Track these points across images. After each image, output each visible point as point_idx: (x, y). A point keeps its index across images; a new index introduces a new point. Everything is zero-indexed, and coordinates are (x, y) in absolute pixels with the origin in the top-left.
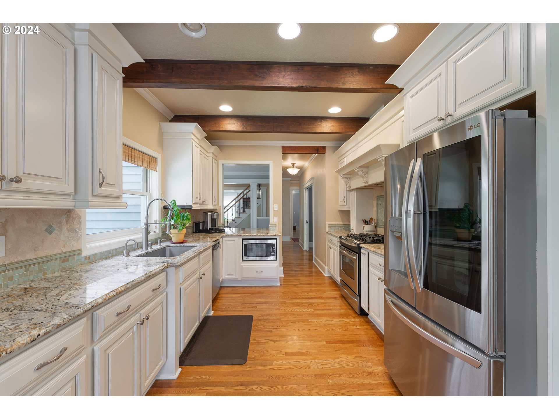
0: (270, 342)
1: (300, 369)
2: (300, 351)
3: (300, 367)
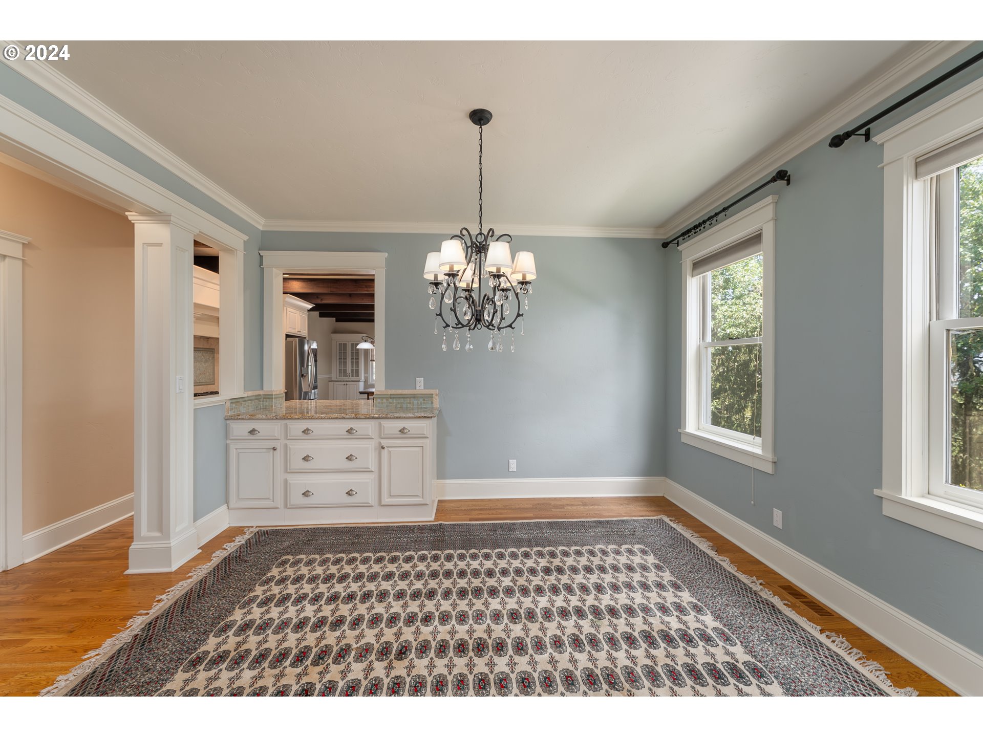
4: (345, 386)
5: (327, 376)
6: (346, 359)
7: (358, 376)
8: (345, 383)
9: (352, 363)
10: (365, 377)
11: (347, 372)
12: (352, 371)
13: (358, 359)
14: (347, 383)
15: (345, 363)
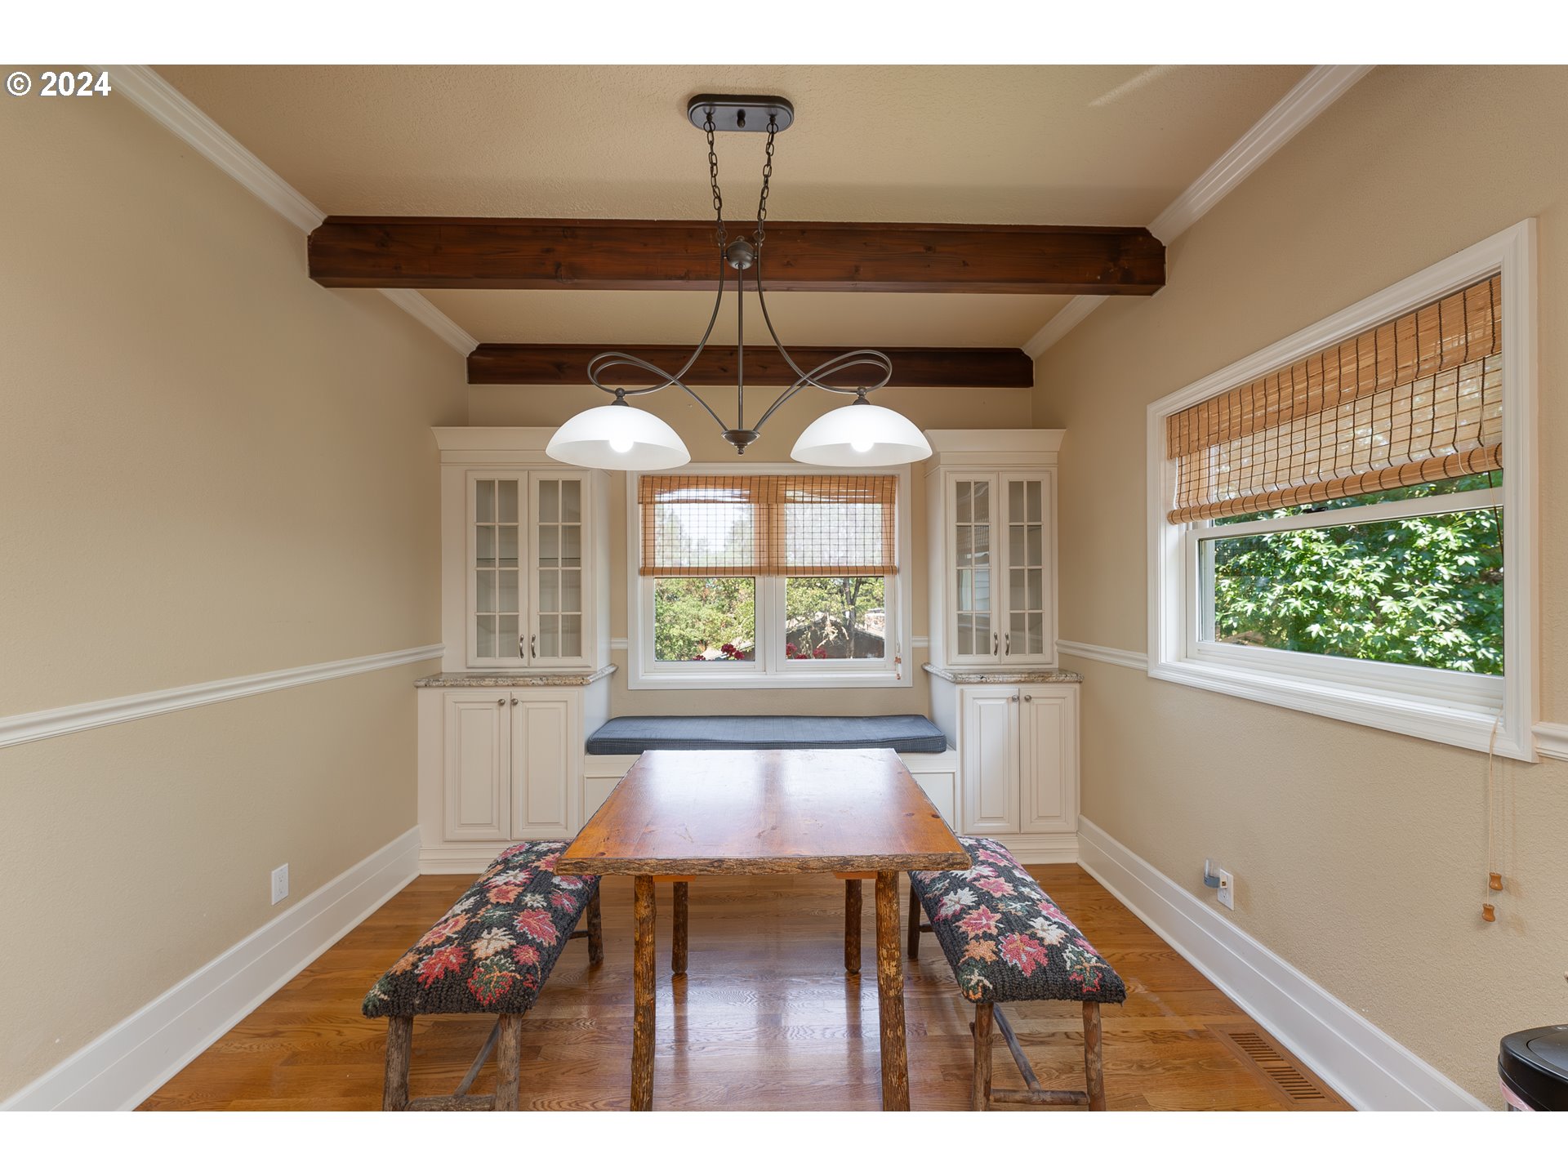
4: (506, 708)
5: (404, 657)
6: (513, 561)
7: (578, 653)
8: (505, 694)
9: (547, 583)
10: (612, 652)
11: (523, 630)
12: (547, 624)
13: (576, 560)
14: (517, 693)
15: (511, 585)
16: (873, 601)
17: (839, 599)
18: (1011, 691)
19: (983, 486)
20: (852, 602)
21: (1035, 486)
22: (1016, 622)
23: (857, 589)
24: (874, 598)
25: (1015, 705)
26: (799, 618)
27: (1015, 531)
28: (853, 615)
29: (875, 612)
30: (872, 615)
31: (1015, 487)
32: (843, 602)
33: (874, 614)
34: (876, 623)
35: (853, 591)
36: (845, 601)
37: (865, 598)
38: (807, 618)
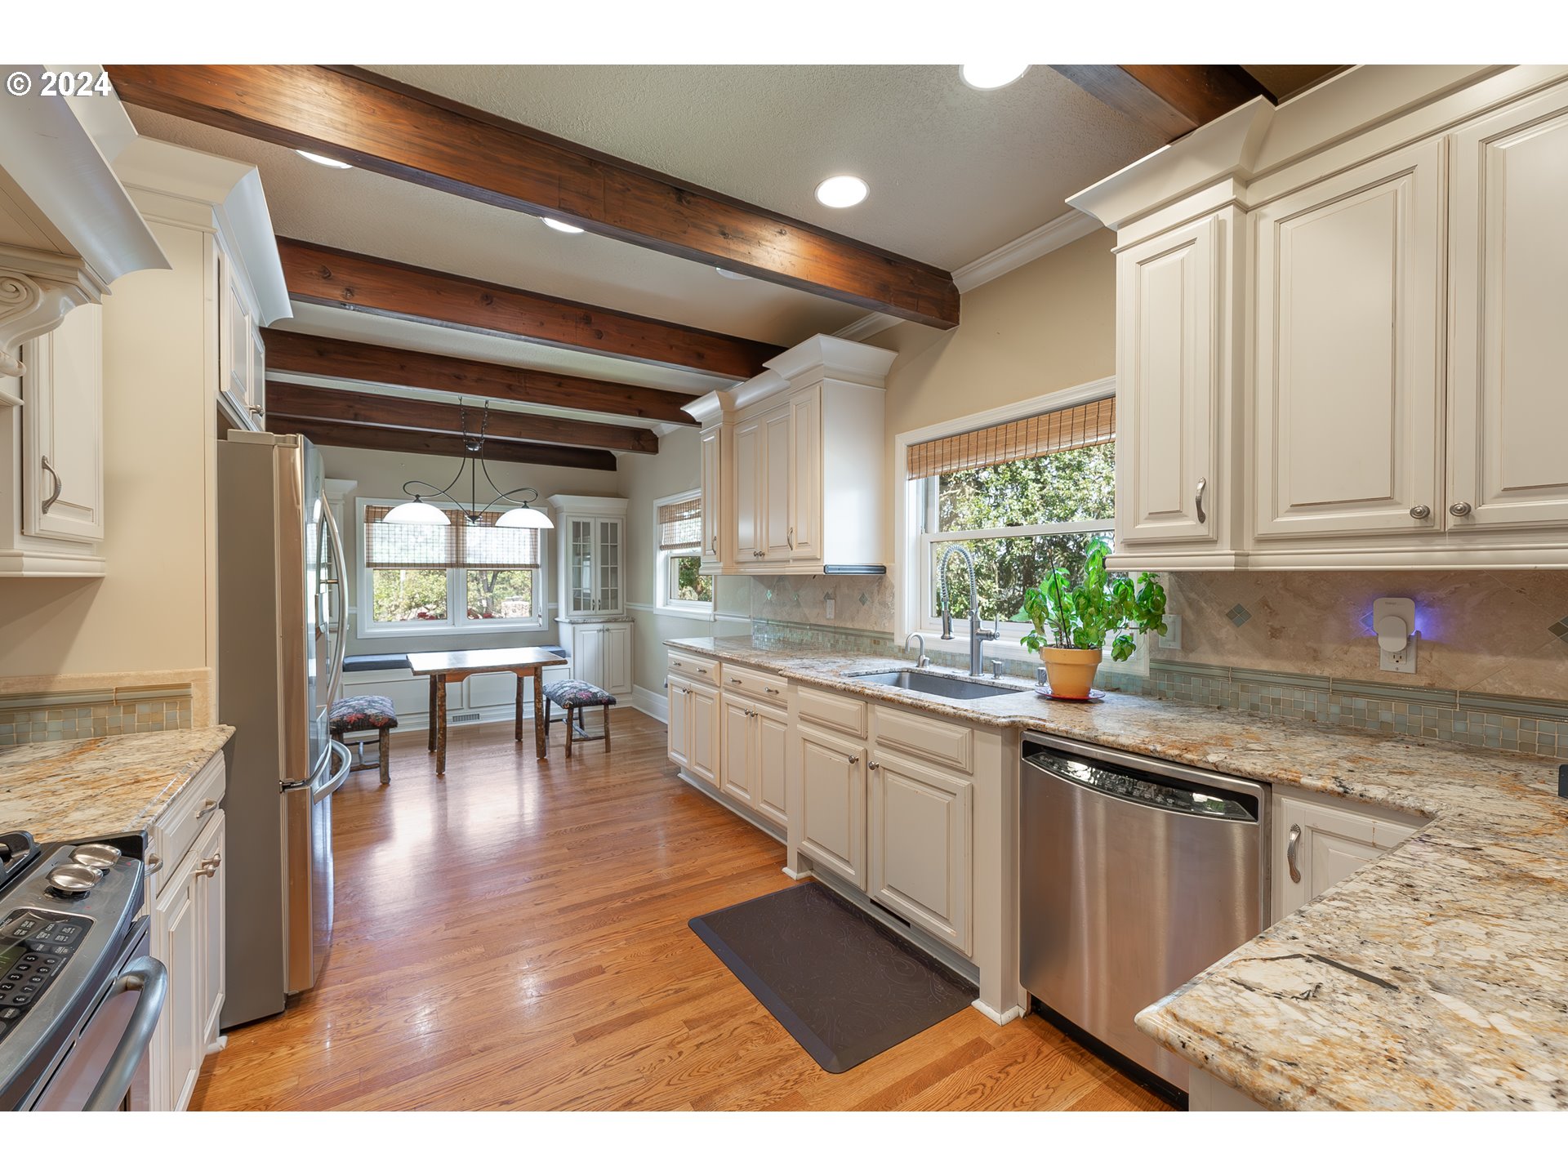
0: (666, 986)
1: (554, 951)
2: (563, 991)
3: (555, 953)
16: (511, 589)
17: (475, 587)
18: (600, 626)
19: (587, 525)
20: (489, 590)
21: (614, 526)
22: (604, 593)
23: (495, 577)
24: (511, 587)
25: (601, 633)
26: (428, 606)
27: (604, 548)
28: (490, 603)
29: (513, 600)
30: (510, 603)
31: (604, 526)
32: (479, 590)
33: (512, 602)
34: (514, 611)
35: (490, 580)
36: (481, 590)
37: (501, 586)
38: (438, 606)
